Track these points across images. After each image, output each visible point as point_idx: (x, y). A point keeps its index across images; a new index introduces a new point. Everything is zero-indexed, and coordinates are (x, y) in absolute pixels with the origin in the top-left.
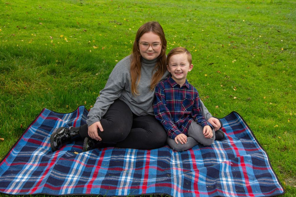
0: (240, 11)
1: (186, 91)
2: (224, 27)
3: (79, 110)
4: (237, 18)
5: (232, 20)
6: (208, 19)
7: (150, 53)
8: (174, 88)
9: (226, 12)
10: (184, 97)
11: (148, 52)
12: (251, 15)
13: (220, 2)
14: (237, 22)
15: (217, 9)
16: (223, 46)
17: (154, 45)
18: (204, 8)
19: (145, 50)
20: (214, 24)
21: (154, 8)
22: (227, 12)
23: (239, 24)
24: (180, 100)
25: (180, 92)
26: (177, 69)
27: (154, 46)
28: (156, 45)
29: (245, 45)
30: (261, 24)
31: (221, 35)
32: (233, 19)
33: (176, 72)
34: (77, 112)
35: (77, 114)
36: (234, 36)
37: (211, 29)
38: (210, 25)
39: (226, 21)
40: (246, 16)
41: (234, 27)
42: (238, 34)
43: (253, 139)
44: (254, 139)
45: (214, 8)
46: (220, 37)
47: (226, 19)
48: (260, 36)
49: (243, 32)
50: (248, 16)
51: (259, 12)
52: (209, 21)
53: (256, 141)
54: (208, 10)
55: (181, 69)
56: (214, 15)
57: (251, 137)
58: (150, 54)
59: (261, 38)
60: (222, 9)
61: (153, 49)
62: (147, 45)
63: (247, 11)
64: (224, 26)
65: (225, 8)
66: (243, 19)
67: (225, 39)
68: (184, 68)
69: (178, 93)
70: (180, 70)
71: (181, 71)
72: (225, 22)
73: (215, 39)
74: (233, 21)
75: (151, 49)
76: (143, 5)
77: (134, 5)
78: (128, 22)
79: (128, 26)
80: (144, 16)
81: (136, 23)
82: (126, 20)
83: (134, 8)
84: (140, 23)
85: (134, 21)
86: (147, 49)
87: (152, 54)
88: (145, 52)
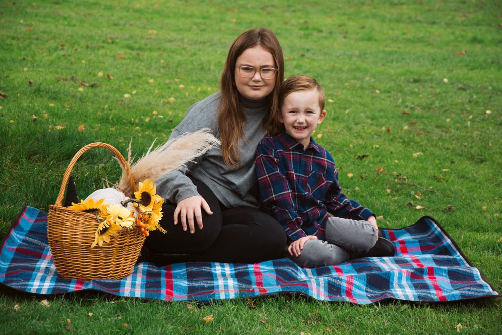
0: (434, 60)
1: (313, 158)
2: (388, 95)
4: (427, 75)
5: (412, 80)
6: (344, 76)
7: (257, 85)
8: (292, 151)
9: (394, 63)
10: (309, 169)
11: (252, 84)
12: (469, 68)
13: (376, 40)
14: (426, 85)
15: (368, 56)
16: (388, 130)
17: (263, 70)
18: (326, 54)
19: (246, 80)
20: (362, 88)
21: (173, 52)
22: (397, 62)
23: (431, 87)
24: (303, 175)
25: (303, 159)
26: (298, 119)
27: (264, 73)
28: (265, 71)
29: (448, 129)
30: (494, 88)
31: (382, 110)
32: (416, 77)
33: (296, 124)
36: (418, 111)
37: (353, 97)
38: (349, 90)
39: (395, 82)
40: (452, 71)
41: (419, 94)
42: (429, 108)
43: (457, 254)
44: (459, 254)
45: (357, 52)
46: (381, 114)
47: (394, 78)
48: (488, 112)
49: (442, 104)
50: (460, 72)
51: (493, 63)
52: (347, 81)
53: (461, 256)
54: (338, 57)
55: (306, 121)
56: (358, 69)
57: (451, 252)
58: (255, 88)
59: (489, 115)
60: (381, 55)
61: (262, 79)
62: (251, 69)
63: (457, 60)
64: (389, 92)
65: (390, 53)
66: (445, 77)
67: (392, 117)
68: (310, 118)
69: (300, 160)
70: (304, 121)
71: (305, 125)
72: (392, 84)
73: (367, 117)
74: (415, 81)
75: (257, 77)
76: (135, 42)
77: (109, 43)
78: (112, 81)
79: (119, 90)
80: (153, 68)
81: (138, 84)
82: (106, 77)
83: (111, 51)
84: (148, 83)
85: (128, 79)
86: (251, 78)
87: (258, 88)
88: (247, 85)
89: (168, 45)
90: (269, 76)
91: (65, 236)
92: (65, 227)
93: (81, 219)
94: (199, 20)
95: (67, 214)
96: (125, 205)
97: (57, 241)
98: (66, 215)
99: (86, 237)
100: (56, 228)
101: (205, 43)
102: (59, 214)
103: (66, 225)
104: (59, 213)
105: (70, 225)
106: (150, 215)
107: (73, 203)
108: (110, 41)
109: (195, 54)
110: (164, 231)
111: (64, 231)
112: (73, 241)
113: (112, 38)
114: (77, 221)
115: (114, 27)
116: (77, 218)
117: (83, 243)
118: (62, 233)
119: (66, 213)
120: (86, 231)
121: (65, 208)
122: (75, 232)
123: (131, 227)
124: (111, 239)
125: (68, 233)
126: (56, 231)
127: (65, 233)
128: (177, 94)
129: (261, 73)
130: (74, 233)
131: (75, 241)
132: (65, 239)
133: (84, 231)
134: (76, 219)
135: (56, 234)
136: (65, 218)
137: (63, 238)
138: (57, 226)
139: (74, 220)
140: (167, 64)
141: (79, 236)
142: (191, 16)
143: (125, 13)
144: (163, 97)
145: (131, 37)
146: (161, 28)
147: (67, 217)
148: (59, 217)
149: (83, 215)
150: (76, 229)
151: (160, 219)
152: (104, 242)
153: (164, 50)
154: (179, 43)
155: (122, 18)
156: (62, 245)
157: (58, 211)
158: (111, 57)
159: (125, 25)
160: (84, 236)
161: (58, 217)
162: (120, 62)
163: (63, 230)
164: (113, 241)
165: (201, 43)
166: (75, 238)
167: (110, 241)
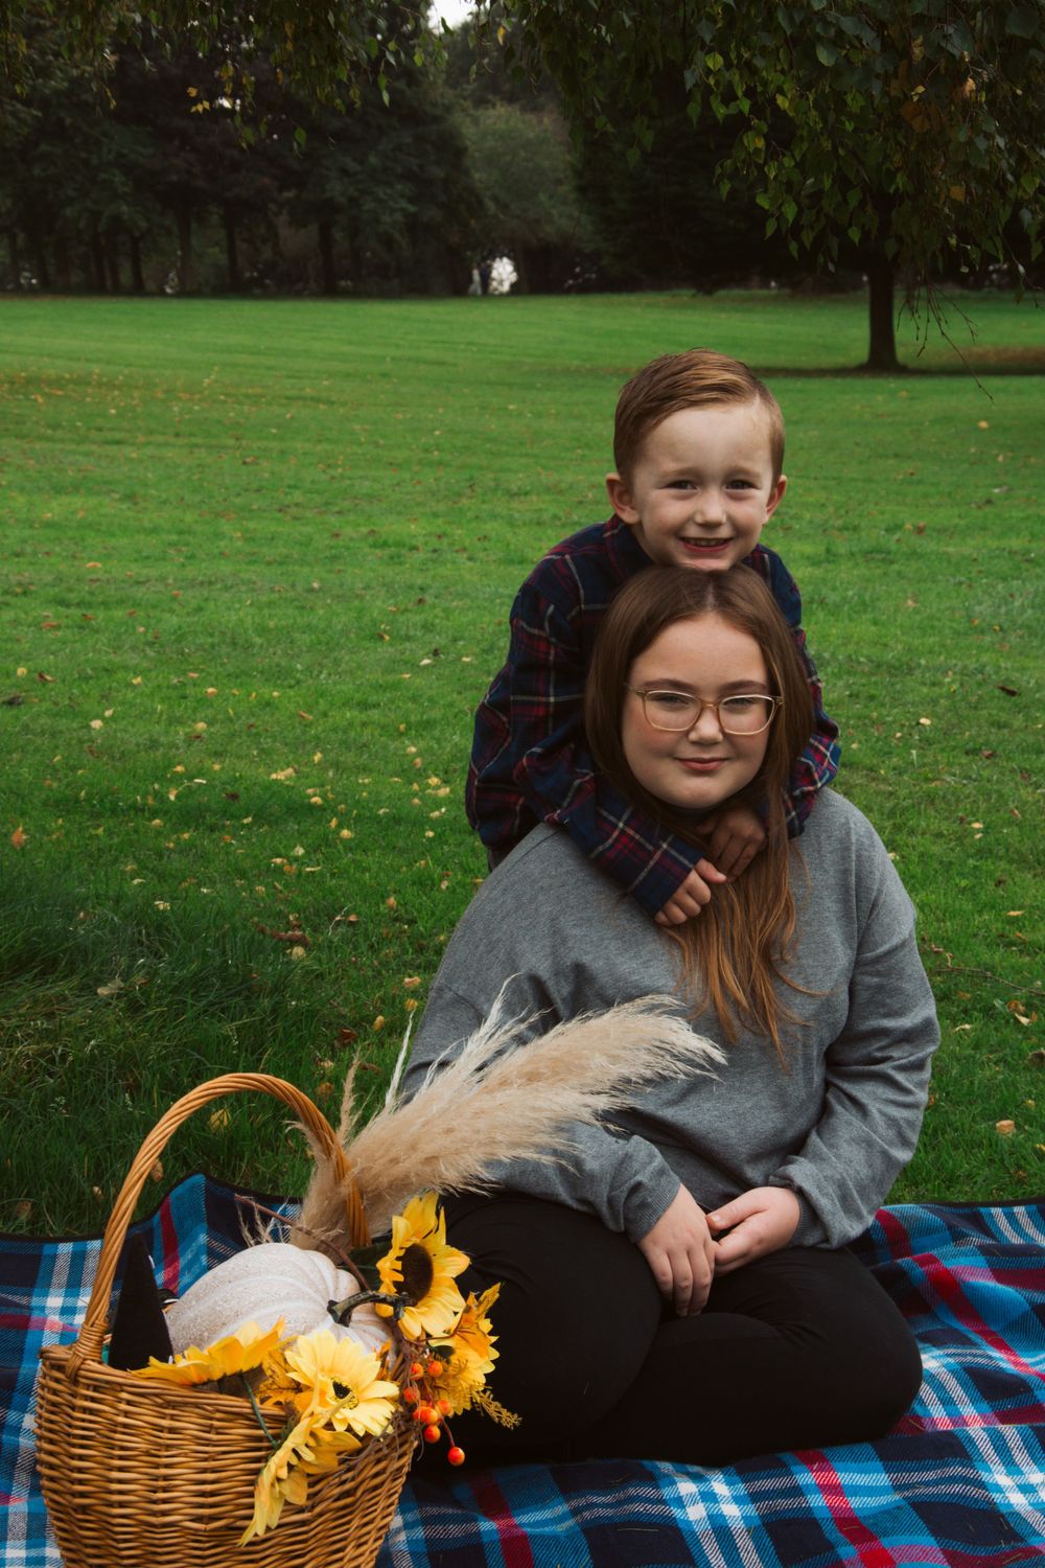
3: (173, 1210)
7: (706, 756)
11: (689, 752)
17: (726, 703)
18: (465, 596)
19: (667, 738)
21: (154, 607)
27: (732, 711)
28: (739, 706)
34: (159, 1232)
35: (158, 1243)
58: (701, 769)
61: (725, 734)
62: (684, 700)
75: (708, 727)
76: (70, 590)
77: (16, 595)
78: (51, 685)
79: (73, 710)
80: (126, 647)
81: (110, 688)
82: (36, 675)
83: (26, 613)
84: (130, 685)
85: (87, 679)
86: (687, 733)
87: (713, 764)
88: (671, 755)
89: (139, 592)
90: (749, 723)
91: (121, 1492)
92: (121, 1458)
93: (190, 1424)
94: (174, 537)
95: (129, 1403)
96: (343, 1317)
97: (84, 1509)
98: (123, 1406)
99: (212, 1494)
100: (81, 1458)
101: (210, 583)
102: (93, 1400)
103: (122, 1448)
104: (90, 1393)
105: (144, 1446)
106: (444, 1353)
107: (152, 1360)
108: (19, 590)
109: (200, 609)
110: (509, 1419)
111: (115, 1475)
112: (154, 1514)
113: (20, 584)
114: (172, 1430)
115: (16, 560)
116: (172, 1418)
117: (198, 1519)
118: (111, 1481)
119: (124, 1395)
120: (213, 1470)
121: (118, 1375)
122: (166, 1478)
123: (390, 1430)
124: (311, 1485)
125: (133, 1482)
126: (80, 1470)
127: (121, 1481)
128: (210, 712)
129: (723, 714)
130: (162, 1483)
131: (164, 1513)
132: (122, 1505)
133: (204, 1471)
134: (165, 1423)
135: (81, 1482)
136: (121, 1419)
137: (111, 1505)
138: (83, 1447)
139: (161, 1429)
140: (156, 638)
141: (183, 1492)
142: (155, 530)
143: (27, 533)
144: (180, 721)
145: (59, 579)
146: (109, 556)
147: (126, 1414)
148: (91, 1411)
149: (197, 1406)
150: (167, 1466)
151: (491, 1368)
152: (287, 1503)
153: (137, 604)
154: (160, 587)
155: (24, 541)
156: (105, 1526)
157: (88, 1387)
158: (29, 626)
159: (35, 554)
160: (203, 1494)
161: (85, 1410)
162: (50, 635)
163: (111, 1469)
164: (316, 1494)
165: (202, 584)
166: (165, 1501)
167: (309, 1497)
